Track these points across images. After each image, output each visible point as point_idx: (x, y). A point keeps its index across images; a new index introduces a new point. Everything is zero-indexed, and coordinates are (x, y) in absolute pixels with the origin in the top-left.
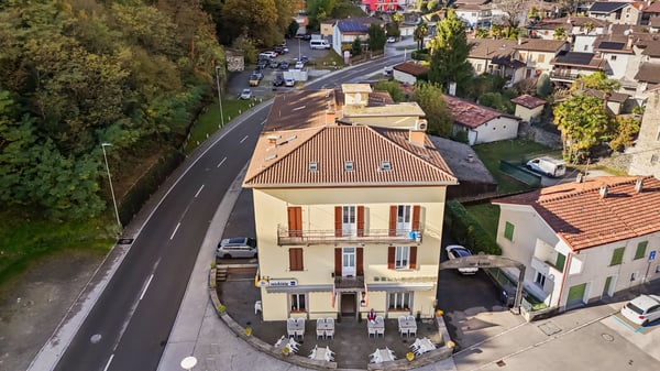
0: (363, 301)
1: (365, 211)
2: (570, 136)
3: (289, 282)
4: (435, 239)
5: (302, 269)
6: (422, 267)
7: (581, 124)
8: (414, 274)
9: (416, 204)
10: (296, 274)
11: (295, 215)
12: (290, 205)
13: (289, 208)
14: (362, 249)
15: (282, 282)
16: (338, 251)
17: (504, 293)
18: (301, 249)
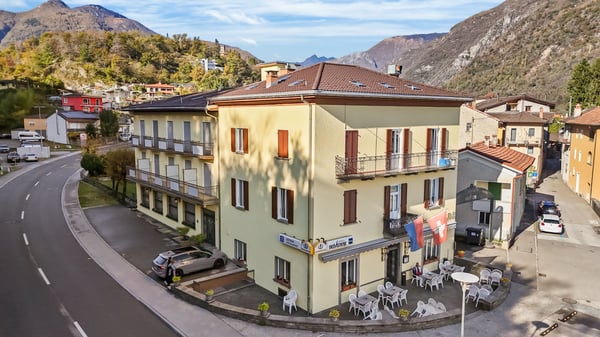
0: (405, 256)
1: (410, 135)
3: (347, 240)
5: (355, 222)
6: (446, 202)
8: (441, 212)
9: (444, 127)
10: (350, 229)
12: (349, 129)
13: (347, 132)
14: (406, 185)
15: (340, 241)
16: (387, 190)
17: (473, 234)
18: (355, 192)
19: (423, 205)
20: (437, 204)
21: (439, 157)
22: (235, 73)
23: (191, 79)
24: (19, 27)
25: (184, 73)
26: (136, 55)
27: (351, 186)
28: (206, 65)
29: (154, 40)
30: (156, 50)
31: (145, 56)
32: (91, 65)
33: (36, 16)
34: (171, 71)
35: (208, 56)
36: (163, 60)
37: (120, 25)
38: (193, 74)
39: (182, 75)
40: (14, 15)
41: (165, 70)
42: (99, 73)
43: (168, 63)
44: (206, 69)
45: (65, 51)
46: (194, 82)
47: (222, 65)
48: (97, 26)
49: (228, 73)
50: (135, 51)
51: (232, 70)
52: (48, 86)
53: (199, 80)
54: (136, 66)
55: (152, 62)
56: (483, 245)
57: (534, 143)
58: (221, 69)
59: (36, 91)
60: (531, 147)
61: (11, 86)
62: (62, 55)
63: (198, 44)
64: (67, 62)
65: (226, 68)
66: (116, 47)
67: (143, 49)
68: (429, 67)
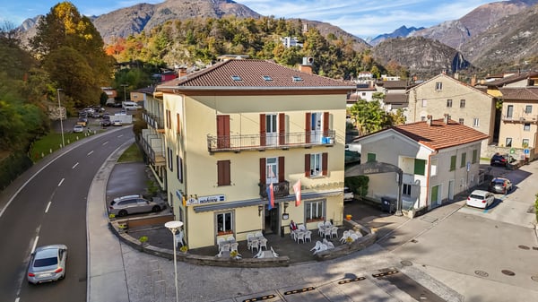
0: (284, 214)
1: (286, 118)
2: (364, 128)
3: (218, 197)
4: (341, 144)
5: (229, 184)
6: (332, 173)
7: (371, 118)
8: (326, 181)
9: (326, 111)
10: (224, 190)
11: (223, 123)
12: (219, 113)
13: (218, 116)
14: (283, 158)
15: (213, 198)
16: (263, 161)
17: (386, 203)
18: (229, 162)
19: (304, 174)
20: (321, 174)
21: (322, 136)
22: (314, 48)
23: (273, 56)
24: (157, 15)
25: (268, 50)
26: (229, 37)
27: (223, 157)
28: (289, 44)
29: (247, 23)
30: (247, 31)
31: (237, 37)
32: (193, 47)
33: (168, 6)
34: (257, 50)
35: (291, 34)
36: (251, 40)
37: (231, 10)
38: (274, 52)
39: (266, 52)
40: (153, 6)
41: (252, 48)
42: (199, 53)
43: (255, 42)
44: (288, 46)
45: (176, 36)
46: (275, 58)
47: (303, 42)
48: (213, 11)
49: (307, 49)
50: (229, 33)
51: (311, 46)
52: (153, 66)
53: (280, 56)
54: (229, 46)
55: (243, 42)
56: (393, 213)
57: (531, 120)
58: (301, 45)
59: (144, 70)
60: (528, 124)
61: (128, 67)
62: (174, 39)
63: (283, 23)
64: (177, 45)
65: (306, 44)
66: (214, 30)
67: (236, 31)
68: (528, 33)
